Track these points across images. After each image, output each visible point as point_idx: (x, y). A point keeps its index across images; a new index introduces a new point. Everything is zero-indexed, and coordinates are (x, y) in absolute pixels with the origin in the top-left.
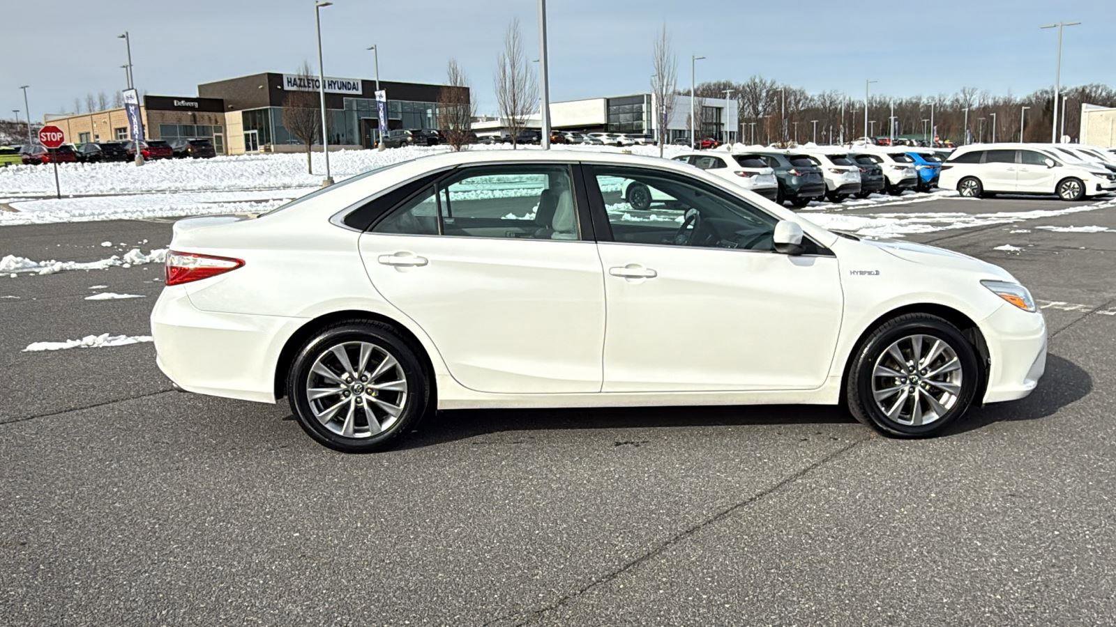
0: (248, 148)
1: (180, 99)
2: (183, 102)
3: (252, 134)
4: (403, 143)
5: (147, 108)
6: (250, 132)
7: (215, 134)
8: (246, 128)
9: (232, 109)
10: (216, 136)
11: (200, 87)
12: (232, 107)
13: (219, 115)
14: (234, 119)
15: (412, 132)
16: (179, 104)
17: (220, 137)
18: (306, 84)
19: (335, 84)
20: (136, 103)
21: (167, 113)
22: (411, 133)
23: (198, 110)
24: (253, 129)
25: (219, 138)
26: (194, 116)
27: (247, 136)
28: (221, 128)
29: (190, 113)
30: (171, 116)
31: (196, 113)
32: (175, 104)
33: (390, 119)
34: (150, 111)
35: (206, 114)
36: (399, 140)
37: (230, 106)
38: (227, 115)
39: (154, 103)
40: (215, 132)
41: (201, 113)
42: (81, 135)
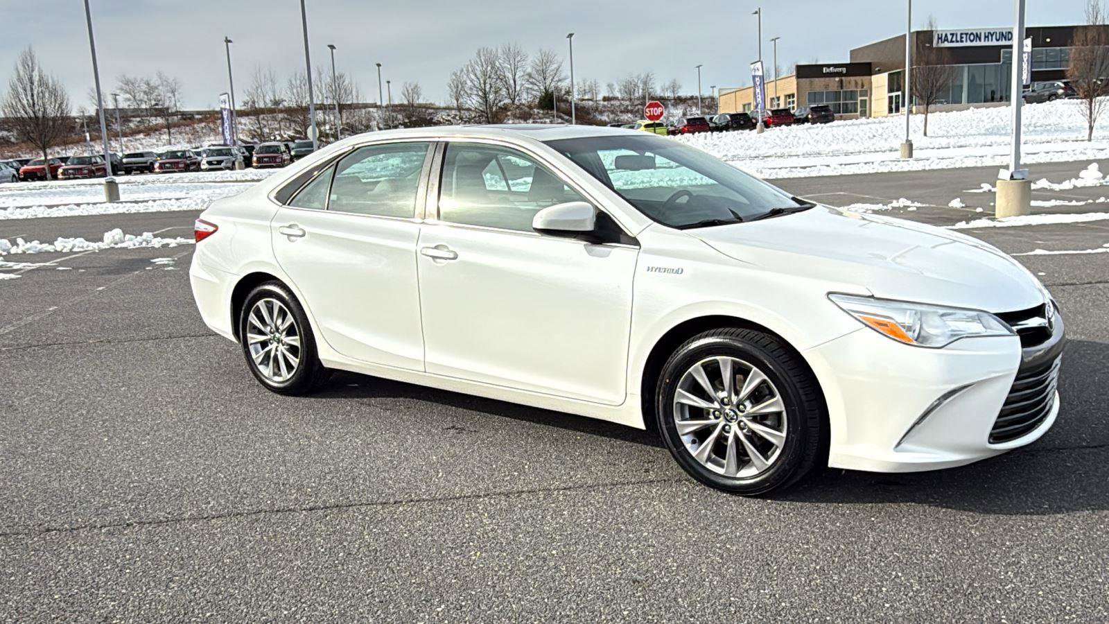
0: (890, 110)
1: (829, 66)
2: (831, 68)
3: (896, 96)
4: (1053, 96)
5: (799, 76)
6: (894, 94)
7: (860, 98)
8: (891, 90)
9: (879, 72)
10: (861, 100)
11: (852, 52)
12: (879, 70)
13: (866, 78)
14: (880, 81)
15: (1064, 83)
16: (828, 70)
17: (866, 100)
18: (959, 39)
19: (992, 36)
20: (761, 74)
21: (816, 80)
22: (1063, 85)
23: (846, 75)
24: (897, 91)
25: (864, 102)
26: (841, 82)
27: (891, 98)
28: (867, 92)
29: (837, 79)
30: (819, 84)
31: (843, 78)
32: (824, 72)
33: (1033, 70)
34: (800, 79)
35: (852, 79)
36: (1047, 93)
37: (877, 69)
38: (874, 78)
39: (805, 72)
40: (861, 96)
41: (849, 78)
42: (744, 106)
